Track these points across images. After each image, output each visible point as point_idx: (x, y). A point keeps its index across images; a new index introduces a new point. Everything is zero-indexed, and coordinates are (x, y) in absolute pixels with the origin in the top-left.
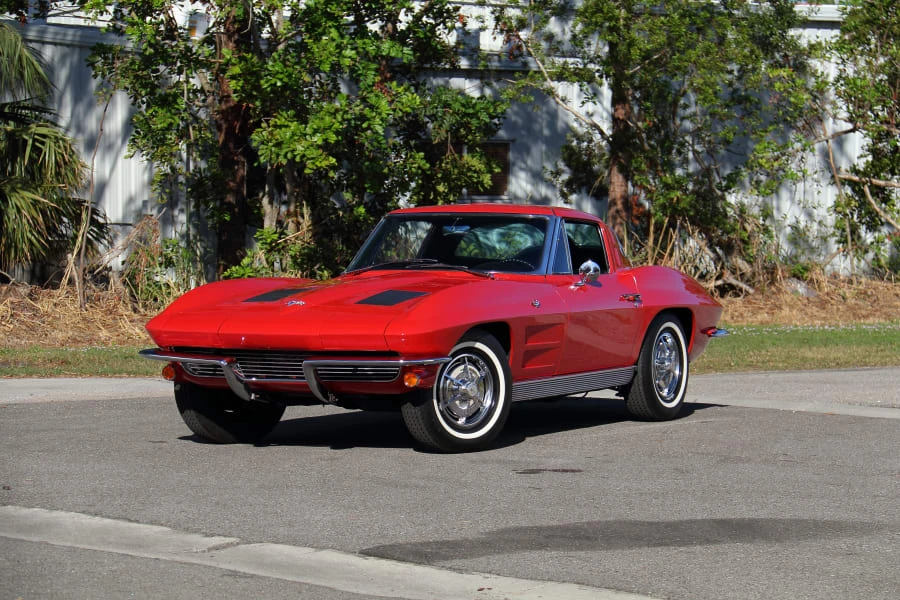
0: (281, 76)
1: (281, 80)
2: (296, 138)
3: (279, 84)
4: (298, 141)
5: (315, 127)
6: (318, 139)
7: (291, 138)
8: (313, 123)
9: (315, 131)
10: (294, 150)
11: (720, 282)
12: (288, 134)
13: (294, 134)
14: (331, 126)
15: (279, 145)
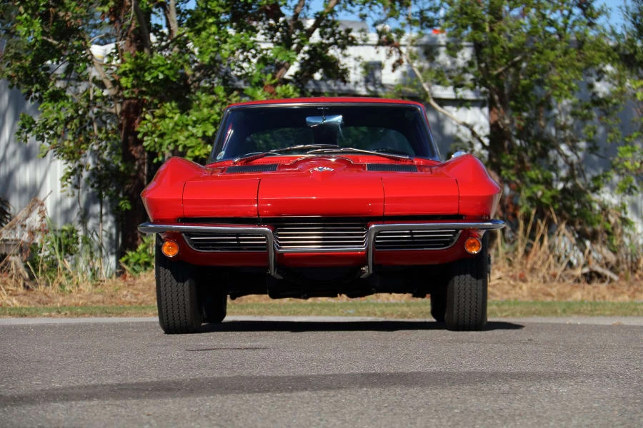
0: (162, 69)
1: (162, 72)
2: (179, 128)
3: (161, 76)
4: (181, 131)
5: (194, 118)
6: (198, 131)
7: (173, 128)
8: (194, 115)
9: (195, 123)
10: (176, 141)
11: (586, 270)
12: (171, 125)
13: (176, 124)
14: (209, 118)
15: (162, 136)
